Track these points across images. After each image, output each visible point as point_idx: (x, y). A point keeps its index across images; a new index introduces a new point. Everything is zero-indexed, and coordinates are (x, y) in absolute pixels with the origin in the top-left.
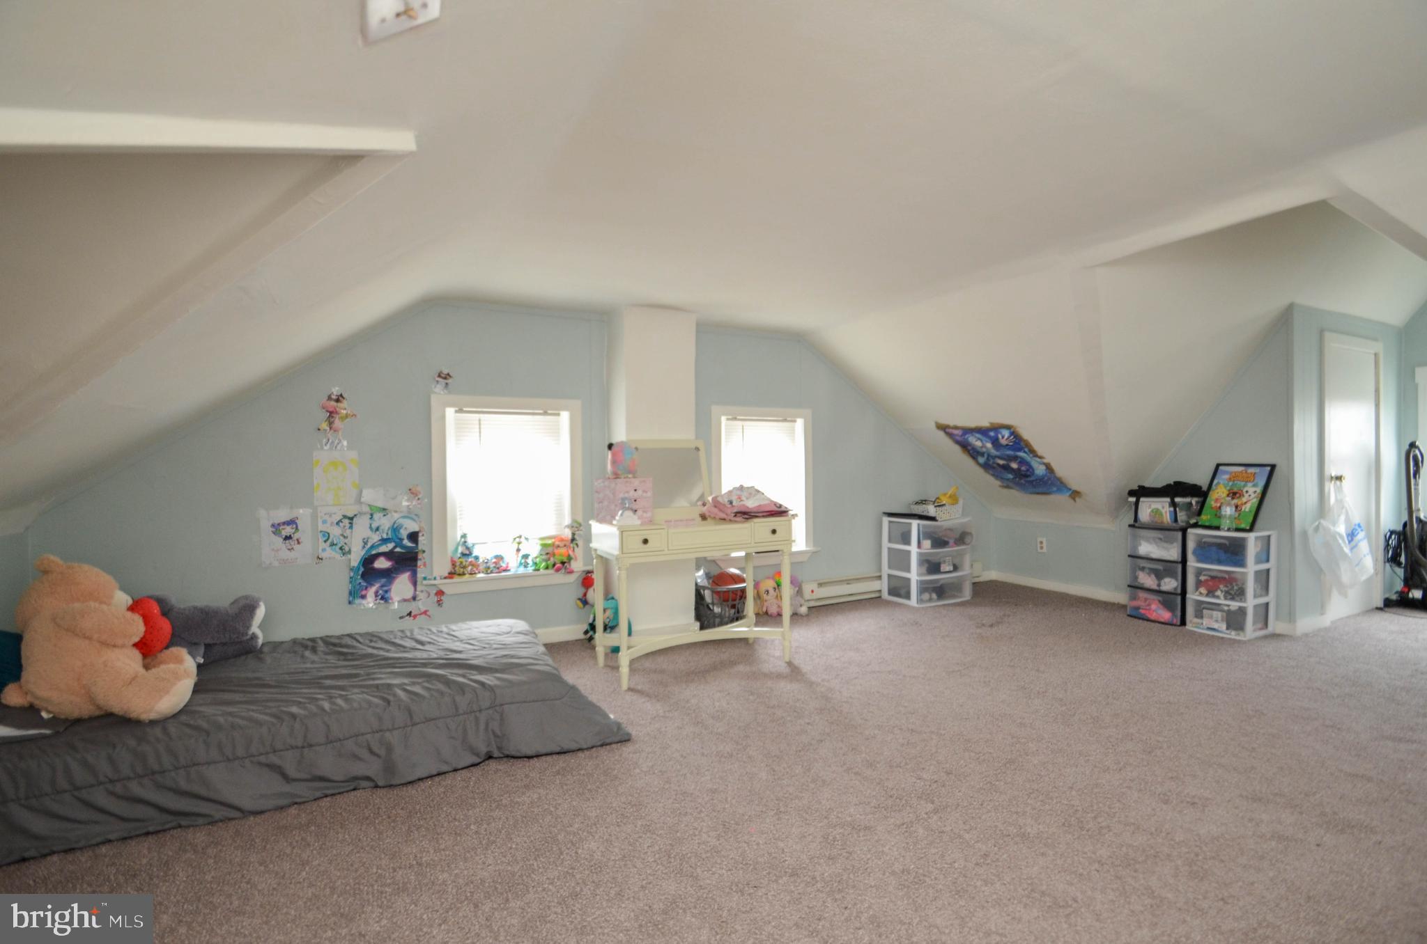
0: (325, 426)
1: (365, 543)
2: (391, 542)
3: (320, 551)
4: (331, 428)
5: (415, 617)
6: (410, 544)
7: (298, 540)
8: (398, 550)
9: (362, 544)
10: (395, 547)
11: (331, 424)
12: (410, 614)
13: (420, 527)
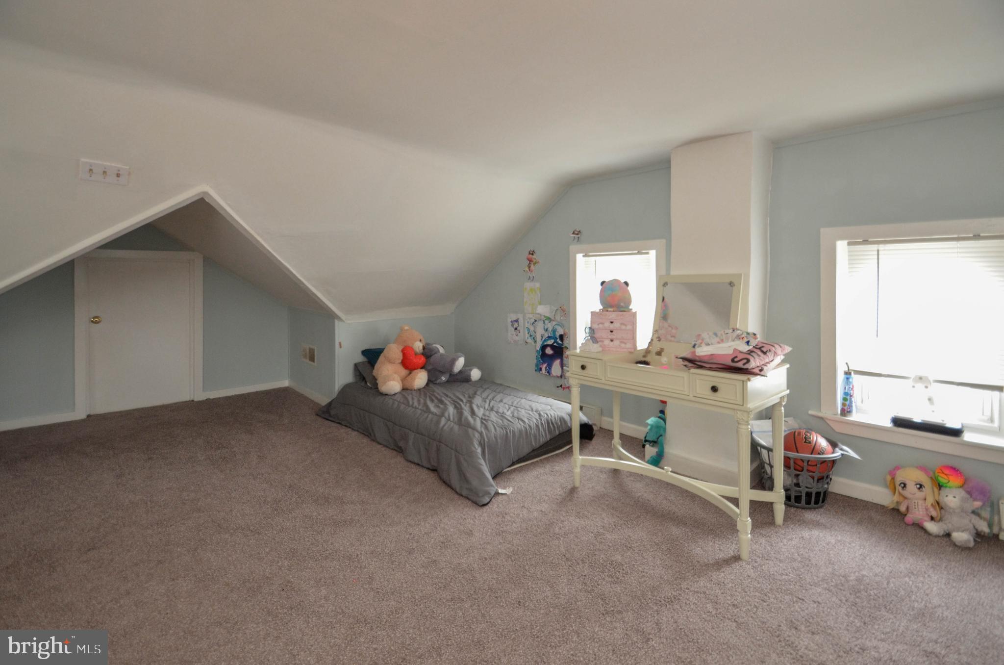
0: (527, 269)
1: (542, 337)
2: (552, 339)
3: (526, 338)
4: (529, 270)
5: (564, 388)
6: (560, 342)
7: (519, 331)
8: (555, 344)
9: (541, 338)
10: (554, 343)
11: (529, 267)
12: (561, 386)
13: (564, 331)
